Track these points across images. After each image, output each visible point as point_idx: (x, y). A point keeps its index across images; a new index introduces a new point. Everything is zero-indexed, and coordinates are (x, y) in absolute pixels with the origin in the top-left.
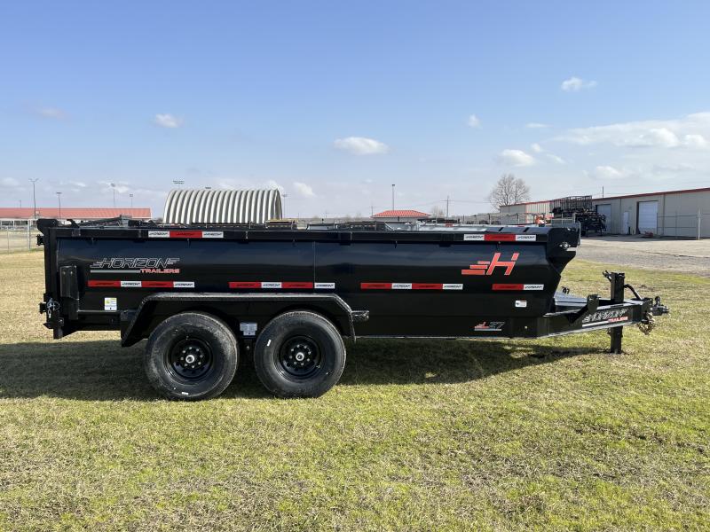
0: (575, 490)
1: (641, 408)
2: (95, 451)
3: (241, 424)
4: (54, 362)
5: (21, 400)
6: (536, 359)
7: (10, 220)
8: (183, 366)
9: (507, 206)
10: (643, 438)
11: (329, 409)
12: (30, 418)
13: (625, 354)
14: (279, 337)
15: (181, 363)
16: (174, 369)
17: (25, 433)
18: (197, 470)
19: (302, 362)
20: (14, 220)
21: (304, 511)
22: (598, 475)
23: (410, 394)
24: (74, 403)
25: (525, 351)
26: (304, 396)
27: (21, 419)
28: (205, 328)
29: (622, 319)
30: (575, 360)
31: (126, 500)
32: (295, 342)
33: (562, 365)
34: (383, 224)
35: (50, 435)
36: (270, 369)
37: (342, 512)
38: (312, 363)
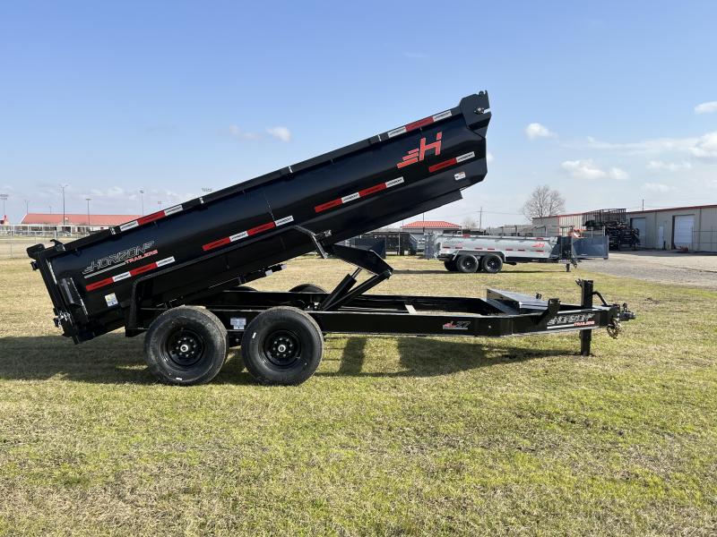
0: (495, 460)
1: (585, 400)
2: (94, 420)
3: (224, 404)
4: (68, 353)
5: (36, 381)
6: (507, 359)
7: (40, 226)
8: (178, 354)
9: (541, 218)
10: (573, 422)
11: (305, 394)
12: (42, 395)
13: (593, 356)
14: (264, 330)
15: (177, 352)
16: (170, 357)
17: (37, 406)
18: (179, 436)
19: (284, 353)
20: (43, 226)
21: (261, 467)
22: (520, 449)
23: (381, 385)
24: (82, 384)
25: (499, 352)
26: (285, 384)
27: (34, 395)
28: (198, 321)
29: (588, 323)
30: (544, 360)
31: (116, 456)
32: (278, 335)
33: (530, 364)
34: (408, 235)
35: (59, 408)
36: (255, 359)
37: (293, 469)
38: (293, 354)
